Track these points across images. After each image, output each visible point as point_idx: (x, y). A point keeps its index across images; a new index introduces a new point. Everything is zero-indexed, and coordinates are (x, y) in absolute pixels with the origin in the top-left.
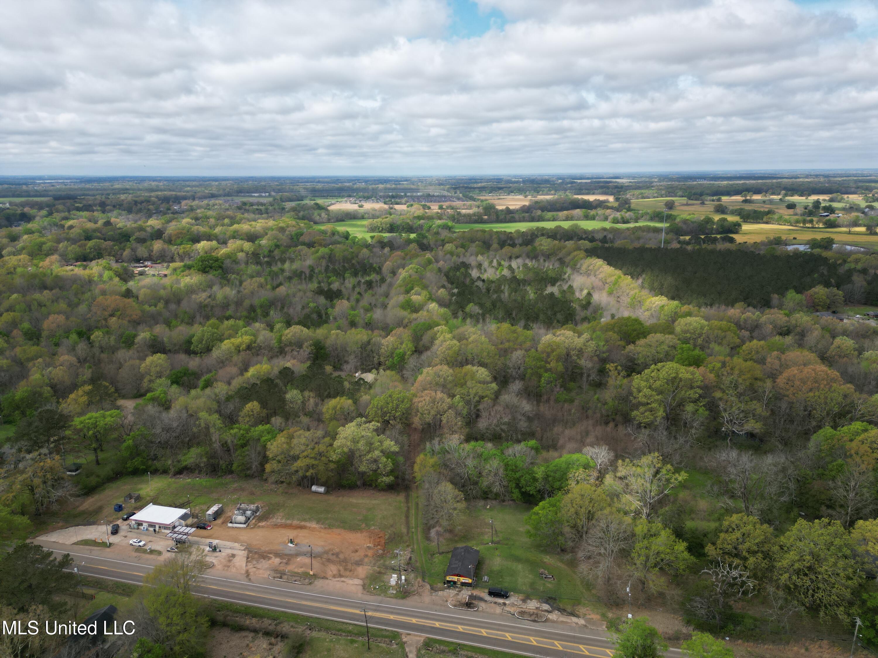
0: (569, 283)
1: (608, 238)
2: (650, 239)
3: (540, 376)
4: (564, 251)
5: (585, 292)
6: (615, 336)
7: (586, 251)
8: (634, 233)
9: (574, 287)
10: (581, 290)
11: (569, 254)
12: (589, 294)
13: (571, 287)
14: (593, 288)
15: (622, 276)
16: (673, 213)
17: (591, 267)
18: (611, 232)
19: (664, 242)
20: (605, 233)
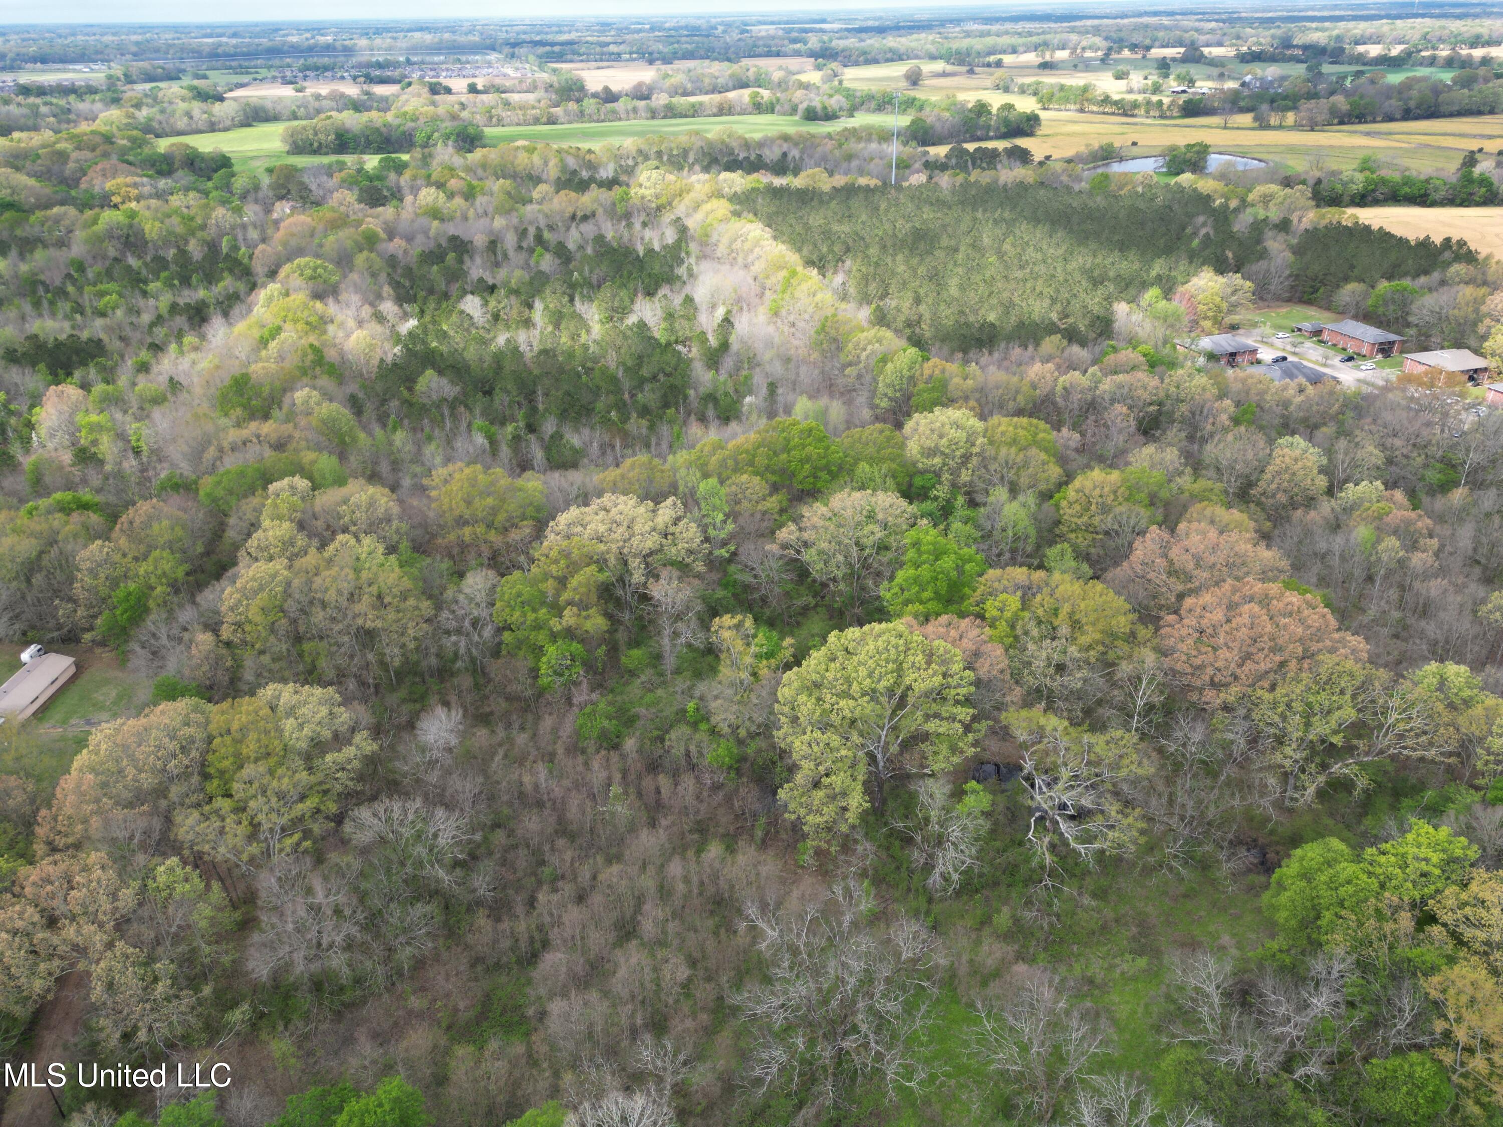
0: (687, 289)
1: (790, 157)
2: (872, 159)
3: (539, 651)
4: (688, 199)
5: (720, 312)
6: (755, 484)
7: (734, 198)
8: (840, 145)
9: (697, 299)
10: (714, 307)
11: (697, 207)
12: (727, 321)
13: (689, 300)
14: (739, 300)
15: (800, 269)
16: (920, 94)
17: (738, 245)
18: (796, 144)
19: (898, 167)
20: (785, 147)
